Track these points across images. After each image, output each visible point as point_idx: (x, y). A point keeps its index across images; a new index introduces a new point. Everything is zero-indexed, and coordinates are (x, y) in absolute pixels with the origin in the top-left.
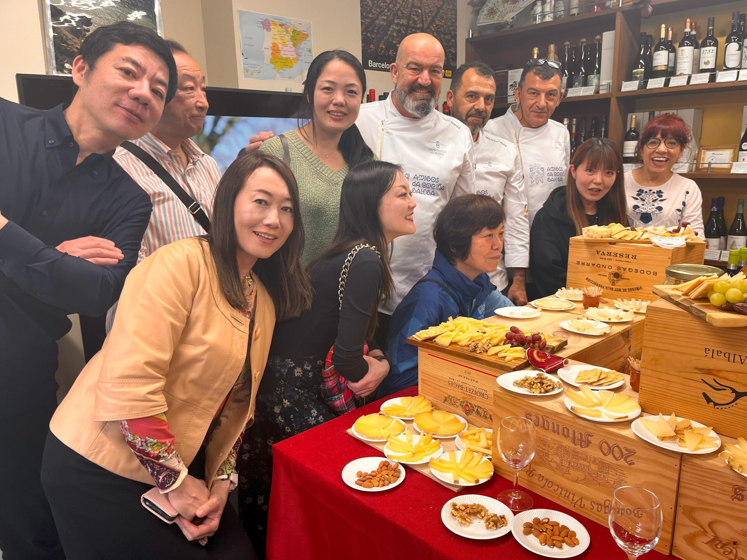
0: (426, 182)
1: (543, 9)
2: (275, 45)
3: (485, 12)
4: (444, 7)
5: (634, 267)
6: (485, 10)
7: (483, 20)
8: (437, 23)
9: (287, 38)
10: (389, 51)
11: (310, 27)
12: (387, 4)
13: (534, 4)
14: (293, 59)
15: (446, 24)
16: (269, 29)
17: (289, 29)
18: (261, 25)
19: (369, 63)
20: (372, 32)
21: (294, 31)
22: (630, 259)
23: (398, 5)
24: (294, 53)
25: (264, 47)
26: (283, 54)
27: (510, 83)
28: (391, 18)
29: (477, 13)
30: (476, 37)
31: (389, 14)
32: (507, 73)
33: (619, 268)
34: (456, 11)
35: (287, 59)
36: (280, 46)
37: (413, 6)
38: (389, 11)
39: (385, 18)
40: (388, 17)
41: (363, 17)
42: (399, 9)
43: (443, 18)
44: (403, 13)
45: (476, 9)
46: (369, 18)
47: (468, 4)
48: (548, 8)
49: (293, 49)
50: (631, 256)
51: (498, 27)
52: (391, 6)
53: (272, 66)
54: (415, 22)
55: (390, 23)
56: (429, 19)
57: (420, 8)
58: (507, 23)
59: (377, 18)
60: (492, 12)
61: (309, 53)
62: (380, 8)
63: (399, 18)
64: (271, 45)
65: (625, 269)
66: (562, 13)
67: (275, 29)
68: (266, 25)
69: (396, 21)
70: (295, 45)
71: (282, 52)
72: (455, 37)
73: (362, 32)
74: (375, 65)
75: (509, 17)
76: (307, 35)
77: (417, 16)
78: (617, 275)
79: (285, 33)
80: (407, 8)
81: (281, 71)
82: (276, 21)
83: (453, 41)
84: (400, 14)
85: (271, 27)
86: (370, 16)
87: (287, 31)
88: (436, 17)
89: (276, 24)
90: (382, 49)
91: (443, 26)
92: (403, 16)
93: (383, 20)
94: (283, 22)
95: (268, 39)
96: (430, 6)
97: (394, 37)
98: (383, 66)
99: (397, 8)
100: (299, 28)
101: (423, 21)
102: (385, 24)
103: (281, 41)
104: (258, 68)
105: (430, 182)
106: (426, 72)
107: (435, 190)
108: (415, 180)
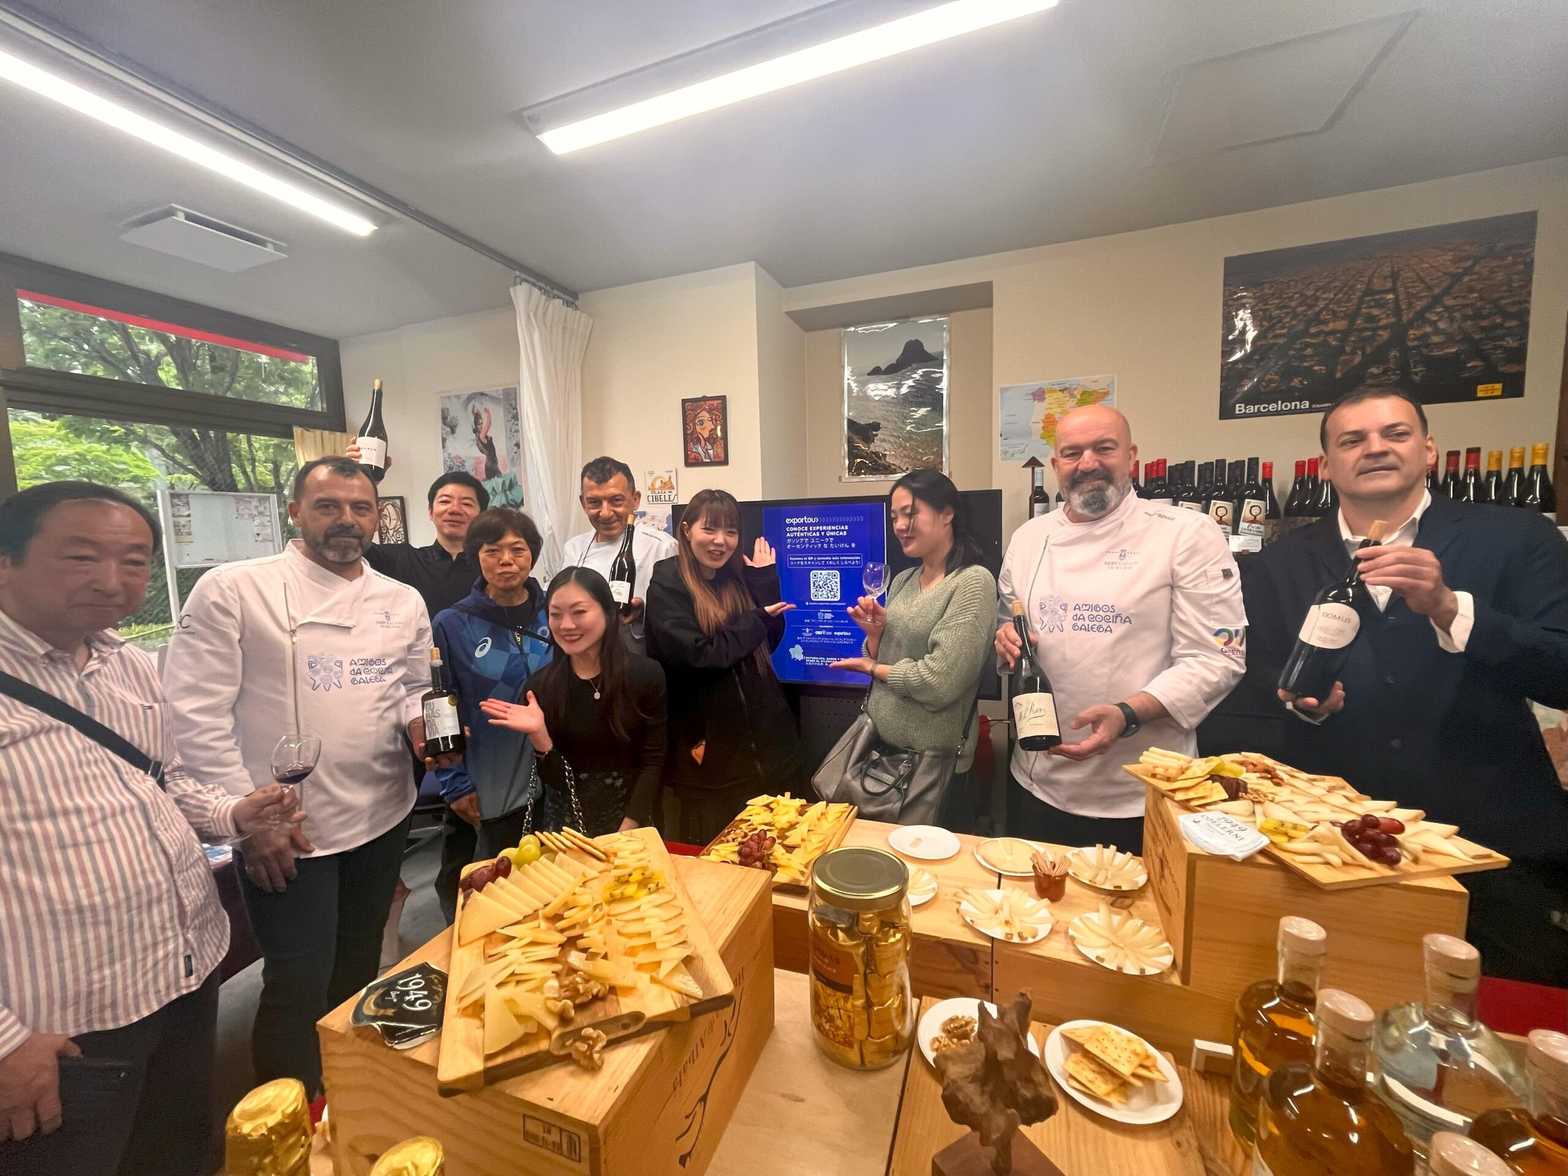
0: (1095, 614)
2: (1049, 417)
8: (1453, 302)
10: (1292, 380)
11: (1113, 382)
12: (1290, 310)
15: (1481, 298)
16: (1042, 400)
17: (1076, 392)
18: (1031, 397)
19: (1237, 409)
21: (1084, 393)
23: (1322, 304)
25: (1033, 420)
28: (1301, 327)
31: (1294, 323)
36: (1057, 416)
37: (1369, 292)
39: (1284, 331)
42: (1325, 308)
43: (1472, 291)
44: (1334, 313)
52: (1300, 309)
53: (1044, 442)
54: (1372, 319)
56: (1422, 303)
57: (1393, 290)
62: (1271, 318)
63: (1325, 322)
64: (1043, 418)
67: (1049, 398)
68: (1039, 395)
69: (1313, 330)
74: (1251, 409)
76: (1107, 394)
77: (1381, 305)
79: (1068, 398)
80: (1349, 301)
82: (1056, 387)
84: (1325, 316)
85: (1047, 396)
87: (1072, 396)
88: (1446, 292)
89: (1054, 391)
90: (1271, 381)
91: (1473, 305)
92: (1335, 316)
93: (1276, 336)
94: (1067, 385)
95: (1040, 410)
96: (1427, 279)
97: (1303, 358)
98: (1272, 407)
99: (1317, 309)
100: (1093, 387)
101: (1398, 311)
102: (1281, 341)
103: (1059, 410)
104: (1022, 448)
105: (1101, 613)
106: (1088, 453)
107: (1111, 624)
108: (1077, 611)
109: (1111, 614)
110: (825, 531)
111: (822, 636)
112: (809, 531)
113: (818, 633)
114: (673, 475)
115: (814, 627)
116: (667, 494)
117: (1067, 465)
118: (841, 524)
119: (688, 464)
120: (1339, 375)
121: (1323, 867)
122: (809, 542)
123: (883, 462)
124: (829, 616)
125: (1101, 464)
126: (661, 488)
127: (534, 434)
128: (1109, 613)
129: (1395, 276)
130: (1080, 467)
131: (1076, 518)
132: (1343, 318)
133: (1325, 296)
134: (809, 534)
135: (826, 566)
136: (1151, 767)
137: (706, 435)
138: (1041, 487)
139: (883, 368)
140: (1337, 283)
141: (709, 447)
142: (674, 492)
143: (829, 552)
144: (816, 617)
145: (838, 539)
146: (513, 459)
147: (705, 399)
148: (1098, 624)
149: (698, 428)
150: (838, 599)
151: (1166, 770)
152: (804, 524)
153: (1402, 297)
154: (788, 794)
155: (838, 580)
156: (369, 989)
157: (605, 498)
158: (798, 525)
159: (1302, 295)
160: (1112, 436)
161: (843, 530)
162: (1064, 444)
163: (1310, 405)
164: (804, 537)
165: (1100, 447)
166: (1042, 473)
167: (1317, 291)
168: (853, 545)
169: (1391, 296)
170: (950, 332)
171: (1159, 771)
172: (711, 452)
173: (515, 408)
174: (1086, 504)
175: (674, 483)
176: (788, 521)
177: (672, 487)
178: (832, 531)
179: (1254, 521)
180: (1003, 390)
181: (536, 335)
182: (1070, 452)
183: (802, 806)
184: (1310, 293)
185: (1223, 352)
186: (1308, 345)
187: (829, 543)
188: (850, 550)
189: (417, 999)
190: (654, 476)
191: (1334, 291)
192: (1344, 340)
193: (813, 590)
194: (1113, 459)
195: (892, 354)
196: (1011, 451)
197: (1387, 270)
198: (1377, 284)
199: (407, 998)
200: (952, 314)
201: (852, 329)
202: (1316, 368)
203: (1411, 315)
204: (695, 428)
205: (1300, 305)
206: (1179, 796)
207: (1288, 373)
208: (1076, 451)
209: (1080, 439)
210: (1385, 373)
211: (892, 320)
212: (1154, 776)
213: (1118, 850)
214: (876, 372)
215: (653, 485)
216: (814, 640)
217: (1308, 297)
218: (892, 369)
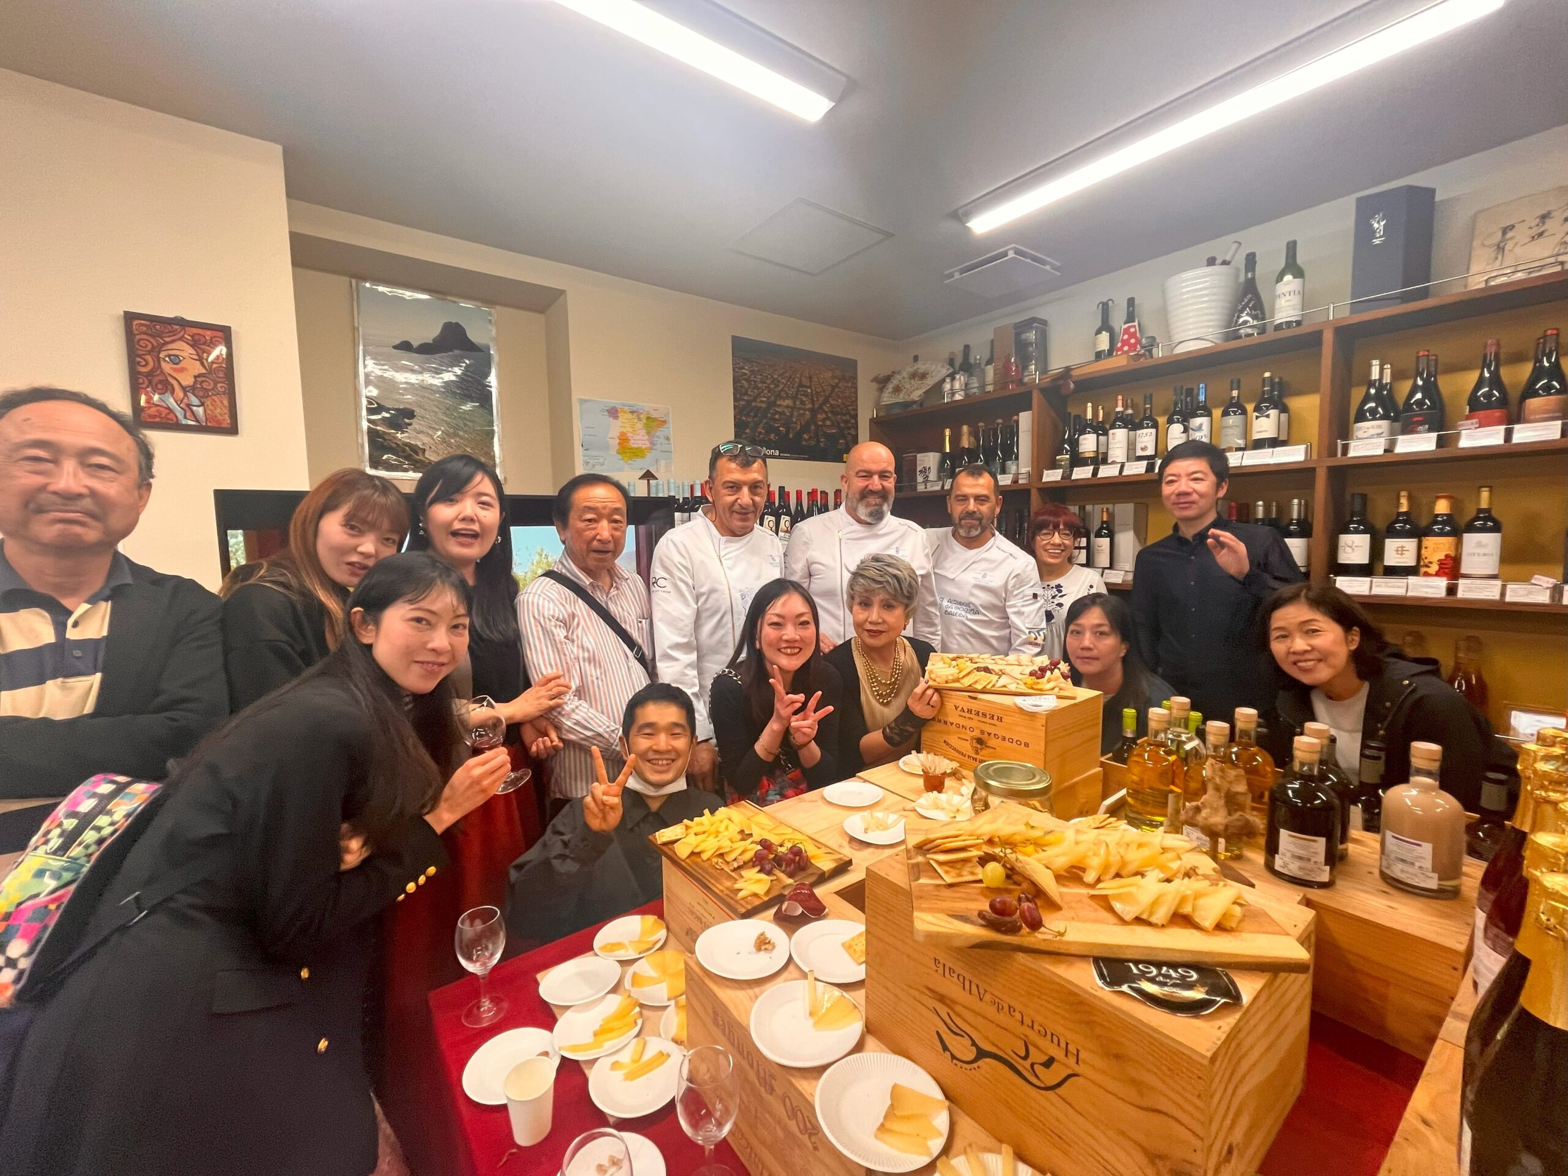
1: (952, 386)
2: (623, 434)
3: (890, 390)
4: (840, 385)
5: (1001, 733)
6: (890, 387)
7: (887, 399)
8: (832, 402)
9: (639, 425)
10: (770, 435)
11: (668, 413)
13: (943, 381)
14: (646, 449)
15: (843, 403)
16: (616, 417)
17: (642, 416)
18: (606, 413)
20: (748, 415)
21: (648, 418)
22: (995, 722)
23: (781, 386)
24: (647, 442)
25: (610, 436)
26: (633, 444)
27: (919, 468)
29: (881, 390)
30: (882, 417)
31: (769, 395)
32: (915, 457)
33: (982, 732)
34: (856, 388)
35: (637, 448)
36: (629, 435)
37: (801, 385)
38: (769, 392)
39: (765, 399)
40: (769, 398)
41: (735, 399)
42: (782, 390)
43: (839, 397)
44: (787, 393)
45: (881, 385)
46: (744, 400)
47: (872, 381)
48: (957, 385)
49: (647, 437)
50: (995, 718)
51: (906, 405)
52: (772, 386)
53: (620, 457)
54: (803, 403)
55: (771, 404)
56: (821, 399)
57: (810, 387)
58: (915, 402)
59: (755, 400)
60: (897, 390)
61: (666, 442)
62: (758, 388)
63: (783, 399)
64: (618, 434)
65: (989, 734)
66: (975, 390)
67: (624, 417)
68: (613, 413)
69: (778, 402)
70: (648, 433)
71: (632, 441)
72: (855, 417)
73: (735, 417)
75: (916, 395)
76: (664, 422)
77: (806, 395)
78: (980, 741)
79: (636, 421)
80: (793, 387)
81: (630, 462)
82: (626, 408)
83: (853, 421)
84: (783, 394)
85: (619, 415)
86: (746, 398)
87: (640, 420)
88: (830, 396)
89: (624, 411)
90: (760, 433)
91: (839, 406)
92: (788, 397)
93: (762, 402)
94: (635, 409)
95: (615, 428)
96: (823, 385)
97: (775, 420)
99: (779, 389)
100: (655, 415)
101: (812, 401)
102: (764, 406)
103: (631, 430)
104: (601, 460)
120: (791, 436)
132: (791, 398)
133: (782, 380)
137: (187, 380)
139: (415, 344)
140: (787, 375)
141: (194, 400)
147: (182, 323)
153: (814, 392)
159: (772, 377)
163: (779, 454)
167: (779, 376)
169: (809, 390)
170: (497, 325)
172: (200, 411)
180: (581, 401)
184: (776, 376)
186: (776, 412)
191: (786, 379)
192: (792, 413)
195: (430, 332)
196: (592, 462)
197: (807, 373)
198: (805, 382)
200: (500, 308)
201: (368, 285)
202: (781, 429)
203: (818, 405)
205: (771, 383)
207: (770, 429)
210: (810, 438)
211: (423, 290)
214: (405, 346)
217: (775, 379)
218: (425, 349)
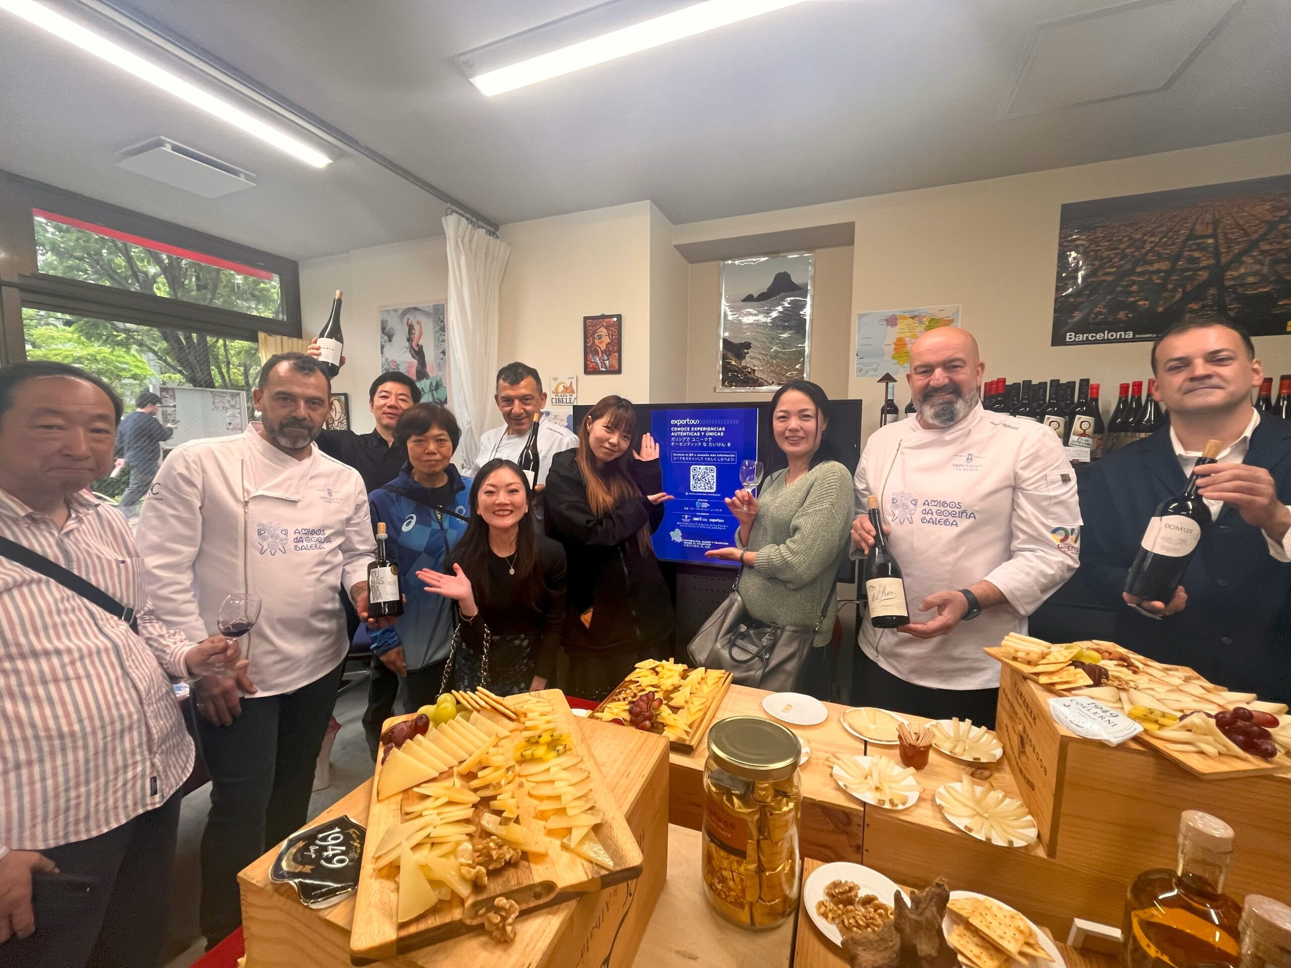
0: (942, 509)
2: (900, 340)
5: (1033, 739)
10: (1118, 313)
11: (957, 311)
12: (1119, 251)
16: (894, 325)
17: (924, 319)
18: (885, 323)
19: (1068, 336)
21: (932, 320)
23: (1148, 247)
25: (886, 342)
28: (1128, 266)
31: (1122, 262)
33: (1025, 730)
36: (907, 340)
37: (1191, 236)
38: (1122, 259)
39: (1113, 270)
40: (1121, 267)
42: (1151, 250)
44: (1159, 254)
52: (1128, 250)
53: (895, 361)
54: (1193, 260)
56: (1239, 247)
57: (1214, 235)
59: (1093, 274)
62: (1102, 258)
63: (1151, 263)
64: (896, 340)
65: (1028, 737)
67: (901, 324)
68: (892, 321)
69: (1139, 270)
74: (1080, 337)
77: (1200, 248)
79: (917, 325)
80: (1173, 244)
82: (907, 314)
84: (1151, 257)
85: (899, 322)
87: (921, 322)
88: (1263, 238)
89: (904, 318)
90: (1100, 313)
92: (1160, 258)
94: (917, 313)
95: (893, 334)
96: (1246, 226)
97: (1130, 294)
98: (1099, 336)
99: (1144, 251)
100: (940, 315)
101: (1217, 255)
102: (1110, 278)
103: (910, 334)
104: (875, 366)
105: (948, 508)
106: (938, 371)
107: (957, 519)
108: (926, 506)
109: (957, 510)
110: (705, 432)
111: (699, 522)
112: (691, 431)
113: (696, 519)
114: (574, 381)
115: (693, 514)
116: (568, 398)
117: (920, 381)
118: (719, 426)
119: (587, 372)
120: (1161, 309)
121: (1197, 756)
122: (691, 441)
123: (752, 376)
124: (705, 505)
125: (951, 379)
126: (563, 392)
127: (458, 343)
128: (955, 509)
129: (1216, 223)
130: (931, 383)
131: (927, 426)
132: (1167, 259)
133: (1153, 239)
134: (691, 434)
135: (704, 462)
136: (1012, 650)
137: (603, 348)
138: (892, 400)
139: (755, 295)
140: (1163, 229)
141: (606, 358)
142: (574, 396)
143: (708, 449)
144: (695, 507)
145: (715, 439)
146: (439, 364)
147: (603, 317)
148: (945, 518)
149: (597, 341)
150: (714, 490)
151: (1028, 654)
152: (686, 425)
153: (1221, 241)
154: (672, 660)
155: (715, 474)
156: (290, 841)
157: (517, 397)
158: (681, 426)
159: (1131, 238)
160: (961, 355)
161: (721, 431)
162: (917, 363)
163: (1134, 335)
164: (686, 436)
165: (949, 365)
166: (893, 388)
167: (1145, 235)
168: (729, 444)
169: (1211, 241)
170: (814, 266)
171: (1021, 655)
172: (607, 362)
173: (442, 321)
174: (937, 416)
175: (575, 388)
176: (673, 422)
177: (573, 392)
178: (711, 432)
179: (1084, 434)
180: (861, 316)
181: (463, 259)
182: (923, 369)
183: (684, 670)
184: (1138, 236)
185: (1057, 287)
186: (1134, 283)
187: (707, 442)
188: (726, 448)
189: (335, 855)
190: (558, 382)
191: (1160, 235)
193: (692, 482)
194: (962, 376)
196: (866, 368)
197: (1208, 217)
199: (325, 854)
200: (817, 251)
201: (730, 262)
202: (1141, 303)
203: (1229, 258)
204: (594, 342)
205: (1129, 247)
206: (1043, 680)
208: (928, 369)
209: (932, 358)
210: (1203, 308)
211: (764, 254)
212: (1015, 659)
213: (973, 724)
214: (749, 299)
215: (556, 389)
216: (692, 526)
217: (1136, 240)
218: (763, 297)
